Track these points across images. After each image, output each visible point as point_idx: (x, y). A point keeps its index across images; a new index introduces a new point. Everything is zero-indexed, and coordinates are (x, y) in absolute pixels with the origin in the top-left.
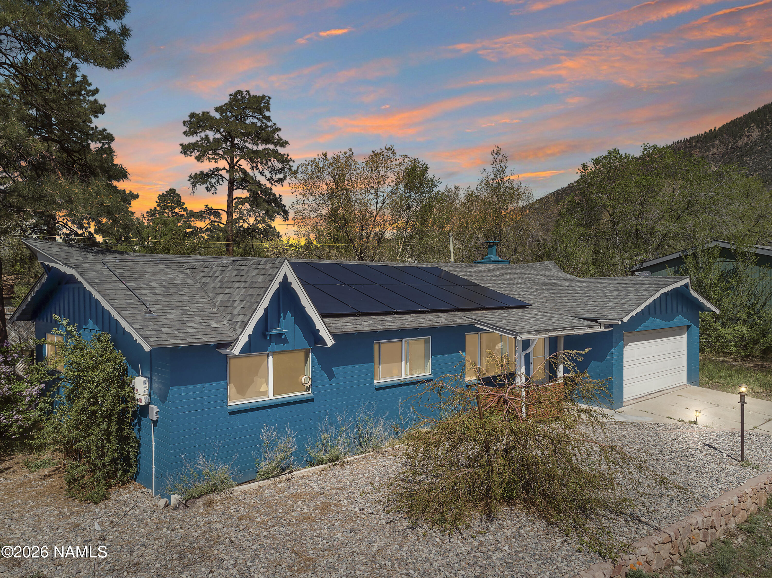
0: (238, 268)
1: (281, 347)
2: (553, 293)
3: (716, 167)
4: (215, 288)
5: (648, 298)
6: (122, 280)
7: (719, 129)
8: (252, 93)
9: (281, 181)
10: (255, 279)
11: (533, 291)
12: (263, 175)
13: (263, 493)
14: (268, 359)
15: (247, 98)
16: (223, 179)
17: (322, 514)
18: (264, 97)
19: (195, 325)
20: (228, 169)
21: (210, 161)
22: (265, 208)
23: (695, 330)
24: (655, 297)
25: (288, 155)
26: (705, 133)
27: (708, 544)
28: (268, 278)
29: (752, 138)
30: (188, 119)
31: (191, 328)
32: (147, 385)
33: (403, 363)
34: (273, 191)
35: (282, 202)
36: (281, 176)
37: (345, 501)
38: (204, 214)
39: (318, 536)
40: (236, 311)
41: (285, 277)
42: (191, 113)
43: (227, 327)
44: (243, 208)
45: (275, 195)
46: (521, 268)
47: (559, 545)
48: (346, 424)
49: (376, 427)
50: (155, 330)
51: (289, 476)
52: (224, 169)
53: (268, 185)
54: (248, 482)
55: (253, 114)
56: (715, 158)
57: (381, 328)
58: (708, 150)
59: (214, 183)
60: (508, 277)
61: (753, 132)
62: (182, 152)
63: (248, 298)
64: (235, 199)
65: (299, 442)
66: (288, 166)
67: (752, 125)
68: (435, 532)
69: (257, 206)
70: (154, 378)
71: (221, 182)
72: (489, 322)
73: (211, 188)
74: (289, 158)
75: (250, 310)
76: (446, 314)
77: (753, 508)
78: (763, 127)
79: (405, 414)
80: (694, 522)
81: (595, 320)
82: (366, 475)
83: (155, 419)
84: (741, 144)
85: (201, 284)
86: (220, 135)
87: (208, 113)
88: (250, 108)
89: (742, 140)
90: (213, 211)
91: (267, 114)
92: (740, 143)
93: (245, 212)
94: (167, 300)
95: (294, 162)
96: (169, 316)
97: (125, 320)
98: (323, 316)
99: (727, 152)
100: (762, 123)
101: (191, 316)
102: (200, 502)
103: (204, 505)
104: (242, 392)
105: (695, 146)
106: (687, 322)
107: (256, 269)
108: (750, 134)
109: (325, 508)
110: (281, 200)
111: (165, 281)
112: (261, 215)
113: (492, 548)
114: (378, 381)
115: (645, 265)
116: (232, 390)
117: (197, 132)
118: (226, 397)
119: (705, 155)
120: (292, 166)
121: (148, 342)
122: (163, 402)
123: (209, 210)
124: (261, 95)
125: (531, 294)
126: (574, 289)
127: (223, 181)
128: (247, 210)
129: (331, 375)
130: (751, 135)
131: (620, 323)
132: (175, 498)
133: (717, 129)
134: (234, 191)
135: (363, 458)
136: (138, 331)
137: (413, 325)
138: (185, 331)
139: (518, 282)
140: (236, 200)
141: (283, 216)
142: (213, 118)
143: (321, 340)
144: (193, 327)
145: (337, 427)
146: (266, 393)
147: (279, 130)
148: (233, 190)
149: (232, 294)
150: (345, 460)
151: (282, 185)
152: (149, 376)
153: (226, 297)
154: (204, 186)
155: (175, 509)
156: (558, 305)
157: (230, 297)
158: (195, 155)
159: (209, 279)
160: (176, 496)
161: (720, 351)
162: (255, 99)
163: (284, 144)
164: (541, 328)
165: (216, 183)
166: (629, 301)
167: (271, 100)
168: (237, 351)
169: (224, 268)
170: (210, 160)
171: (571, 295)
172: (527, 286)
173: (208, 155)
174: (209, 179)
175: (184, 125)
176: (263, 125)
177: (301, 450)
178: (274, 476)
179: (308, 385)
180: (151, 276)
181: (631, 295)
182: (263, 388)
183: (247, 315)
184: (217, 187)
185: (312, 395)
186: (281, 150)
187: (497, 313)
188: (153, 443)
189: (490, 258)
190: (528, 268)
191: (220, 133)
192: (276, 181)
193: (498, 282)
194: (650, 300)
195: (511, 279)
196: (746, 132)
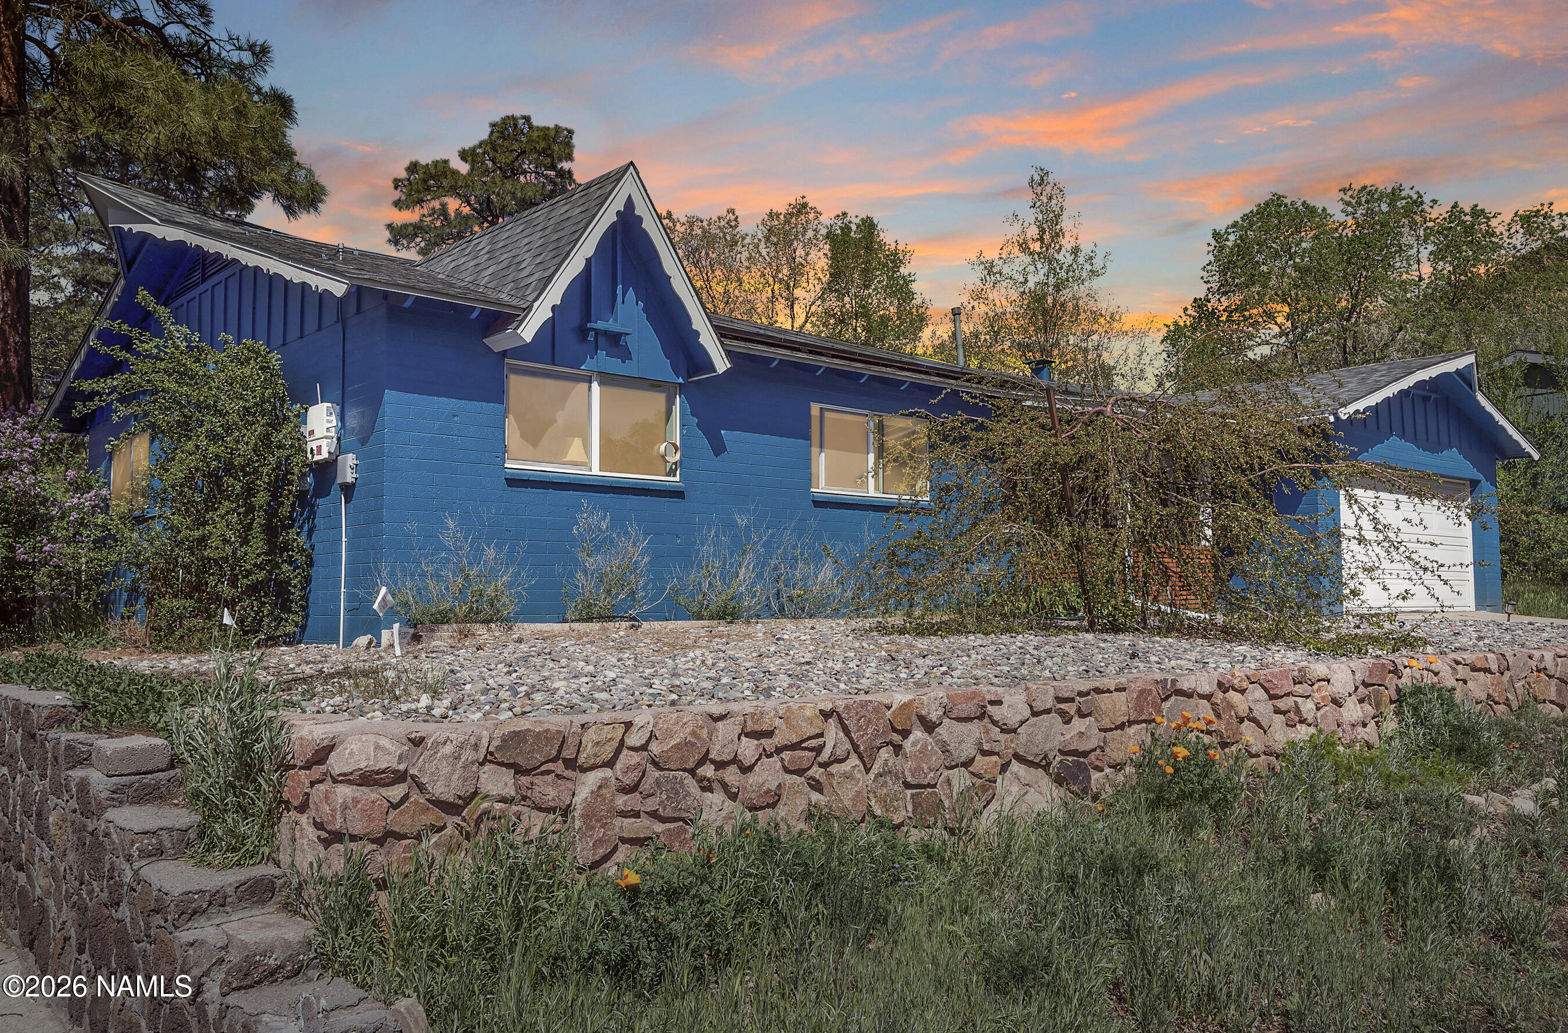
1: (615, 366)
4: (478, 265)
5: (1389, 383)
8: (536, 122)
10: (565, 217)
14: (590, 387)
15: (525, 131)
18: (559, 130)
24: (1404, 384)
28: (595, 203)
30: (403, 175)
32: (335, 418)
33: (871, 457)
41: (629, 203)
42: (411, 163)
43: (506, 299)
51: (633, 623)
55: (536, 168)
62: (390, 241)
63: (552, 246)
75: (556, 260)
83: (350, 481)
86: (468, 208)
87: (446, 162)
91: (565, 165)
106: (1470, 471)
114: (819, 487)
116: (513, 433)
117: (423, 201)
124: (553, 126)
129: (719, 448)
131: (1332, 419)
132: (388, 634)
142: (455, 173)
143: (705, 362)
146: (584, 458)
152: (338, 399)
153: (503, 265)
155: (389, 648)
157: (511, 262)
159: (463, 260)
162: (542, 135)
166: (1347, 391)
167: (574, 137)
168: (528, 332)
175: (396, 188)
178: (602, 617)
179: (672, 463)
181: (1352, 385)
183: (549, 268)
185: (681, 484)
188: (344, 540)
191: (469, 204)
194: (1395, 388)
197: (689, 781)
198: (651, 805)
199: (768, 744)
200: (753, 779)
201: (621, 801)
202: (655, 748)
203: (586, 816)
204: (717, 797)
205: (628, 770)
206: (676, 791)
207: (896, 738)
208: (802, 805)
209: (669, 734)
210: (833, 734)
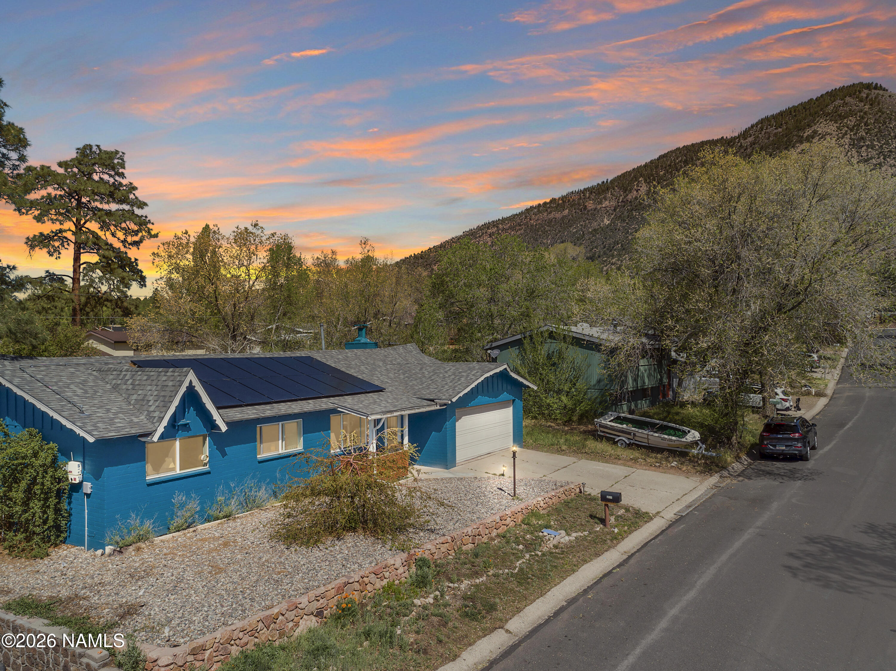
0: (148, 373)
1: (185, 433)
2: (407, 377)
3: (609, 220)
4: (127, 389)
5: (474, 382)
6: (47, 385)
7: (611, 181)
8: (103, 148)
9: (137, 244)
10: (166, 383)
11: (391, 375)
12: (115, 237)
13: (177, 540)
14: (176, 442)
15: (97, 153)
16: (69, 242)
17: (224, 547)
18: (117, 152)
19: (121, 421)
20: (74, 231)
21: (53, 223)
22: (121, 276)
23: (520, 404)
24: (480, 380)
25: (146, 217)
26: (598, 184)
27: (476, 545)
28: (178, 384)
29: (640, 193)
31: (119, 423)
32: (81, 468)
33: (280, 441)
34: (129, 255)
35: (138, 267)
36: (136, 238)
37: (240, 539)
38: (45, 280)
39: (225, 558)
40: (152, 409)
41: (191, 382)
43: (145, 421)
44: (94, 275)
45: (130, 259)
46: (386, 351)
47: (379, 548)
48: (236, 489)
49: (259, 490)
50: (93, 426)
51: (194, 529)
52: (70, 230)
53: (123, 249)
54: (164, 535)
55: (103, 169)
56: (608, 211)
57: (263, 415)
58: (600, 203)
59: (58, 247)
60: (372, 362)
61: (641, 187)
63: (161, 399)
64: (83, 264)
65: (201, 503)
66: (146, 229)
67: (640, 180)
68: (304, 549)
69: (110, 273)
70: (86, 462)
71: (66, 246)
72: (348, 406)
73: (54, 252)
74: (147, 219)
75: (165, 408)
76: (314, 400)
77: (512, 524)
78: (650, 182)
79: (282, 480)
80: (465, 531)
81: (432, 400)
82: (253, 524)
83: (89, 492)
84: (631, 197)
85: (112, 385)
86: (63, 192)
87: (49, 167)
88: (101, 164)
89: (632, 194)
90: (55, 277)
92: (629, 197)
93: (97, 280)
94: (91, 401)
95: (153, 224)
96: (99, 415)
97: (66, 419)
98: (218, 408)
99: (619, 206)
100: (649, 178)
101: (115, 414)
102: (131, 548)
103: (134, 550)
104: (157, 470)
105: (588, 198)
106: (512, 398)
107: (165, 375)
108: (639, 188)
109: (226, 544)
110: (137, 265)
111: (80, 383)
112: (115, 282)
113: (337, 553)
114: (260, 456)
115: (494, 344)
116: (149, 468)
118: (144, 474)
119: (599, 207)
120: (152, 229)
121: (92, 435)
122: (97, 479)
123: (50, 276)
124: (113, 150)
125: (389, 378)
126: (423, 373)
127: (68, 244)
128: (99, 278)
129: (224, 454)
130: (639, 190)
131: (450, 402)
132: (109, 549)
133: (609, 181)
134: (82, 255)
135: (250, 514)
136: (81, 428)
137: (288, 412)
138: (115, 426)
139: (379, 367)
140: (84, 266)
141: (140, 282)
142: (55, 173)
143: (218, 428)
144: (120, 423)
145: (231, 491)
146: (174, 469)
147: (135, 188)
148: (80, 254)
149: (146, 395)
150: (236, 516)
151: (138, 248)
152: (82, 460)
153: (140, 397)
154: (45, 250)
155: (110, 555)
156: (409, 387)
157: (144, 398)
158: (33, 214)
159: (119, 382)
160: (110, 547)
161: (549, 417)
162: (107, 156)
163: (142, 205)
164: (388, 409)
165: (60, 246)
166: (459, 384)
167: (125, 155)
168: (156, 438)
169: (134, 373)
170: (53, 221)
171: (420, 378)
172: (387, 370)
173: (50, 215)
174: (51, 242)
176: (116, 183)
177: (202, 510)
178: (183, 529)
179: (206, 462)
180: (67, 379)
181: (463, 379)
182: (172, 466)
183: (162, 412)
184: (61, 251)
185: (209, 469)
186: (138, 211)
187: (356, 397)
188: (86, 511)
189: (359, 340)
190: (392, 352)
191: (64, 190)
192: (129, 244)
193: (362, 367)
194: (476, 383)
195: (374, 364)
196: (635, 187)
197: (229, 646)
198: (221, 653)
199: (245, 632)
200: (242, 641)
201: (215, 654)
202: (221, 641)
203: (207, 660)
204: (235, 647)
205: (216, 647)
206: (225, 649)
207: (275, 620)
208: (253, 643)
209: (224, 637)
210: (260, 625)
